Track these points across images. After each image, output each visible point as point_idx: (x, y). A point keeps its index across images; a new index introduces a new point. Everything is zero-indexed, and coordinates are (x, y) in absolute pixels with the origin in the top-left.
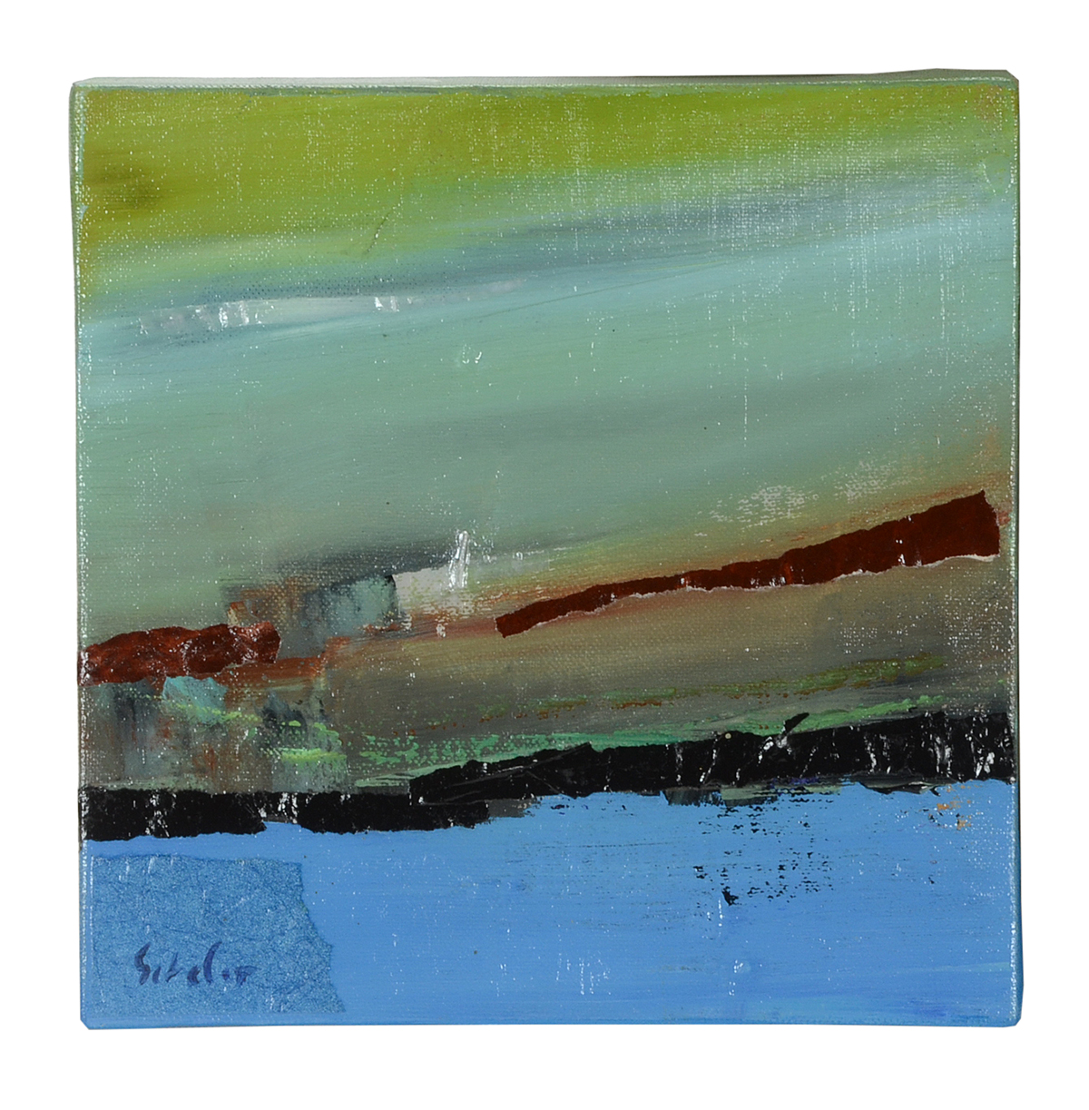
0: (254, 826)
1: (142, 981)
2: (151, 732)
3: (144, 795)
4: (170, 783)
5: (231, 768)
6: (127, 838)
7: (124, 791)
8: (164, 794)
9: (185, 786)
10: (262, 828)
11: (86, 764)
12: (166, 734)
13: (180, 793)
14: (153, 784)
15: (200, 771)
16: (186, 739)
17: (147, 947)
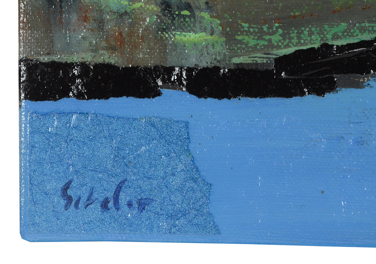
0: (154, 93)
1: (66, 207)
2: (74, 18)
3: (70, 66)
4: (88, 58)
5: (135, 46)
6: (55, 100)
7: (53, 63)
8: (84, 66)
9: (100, 60)
10: (159, 94)
11: (24, 41)
12: (86, 19)
13: (96, 66)
14: (76, 58)
15: (112, 49)
16: (101, 23)
17: (70, 182)
